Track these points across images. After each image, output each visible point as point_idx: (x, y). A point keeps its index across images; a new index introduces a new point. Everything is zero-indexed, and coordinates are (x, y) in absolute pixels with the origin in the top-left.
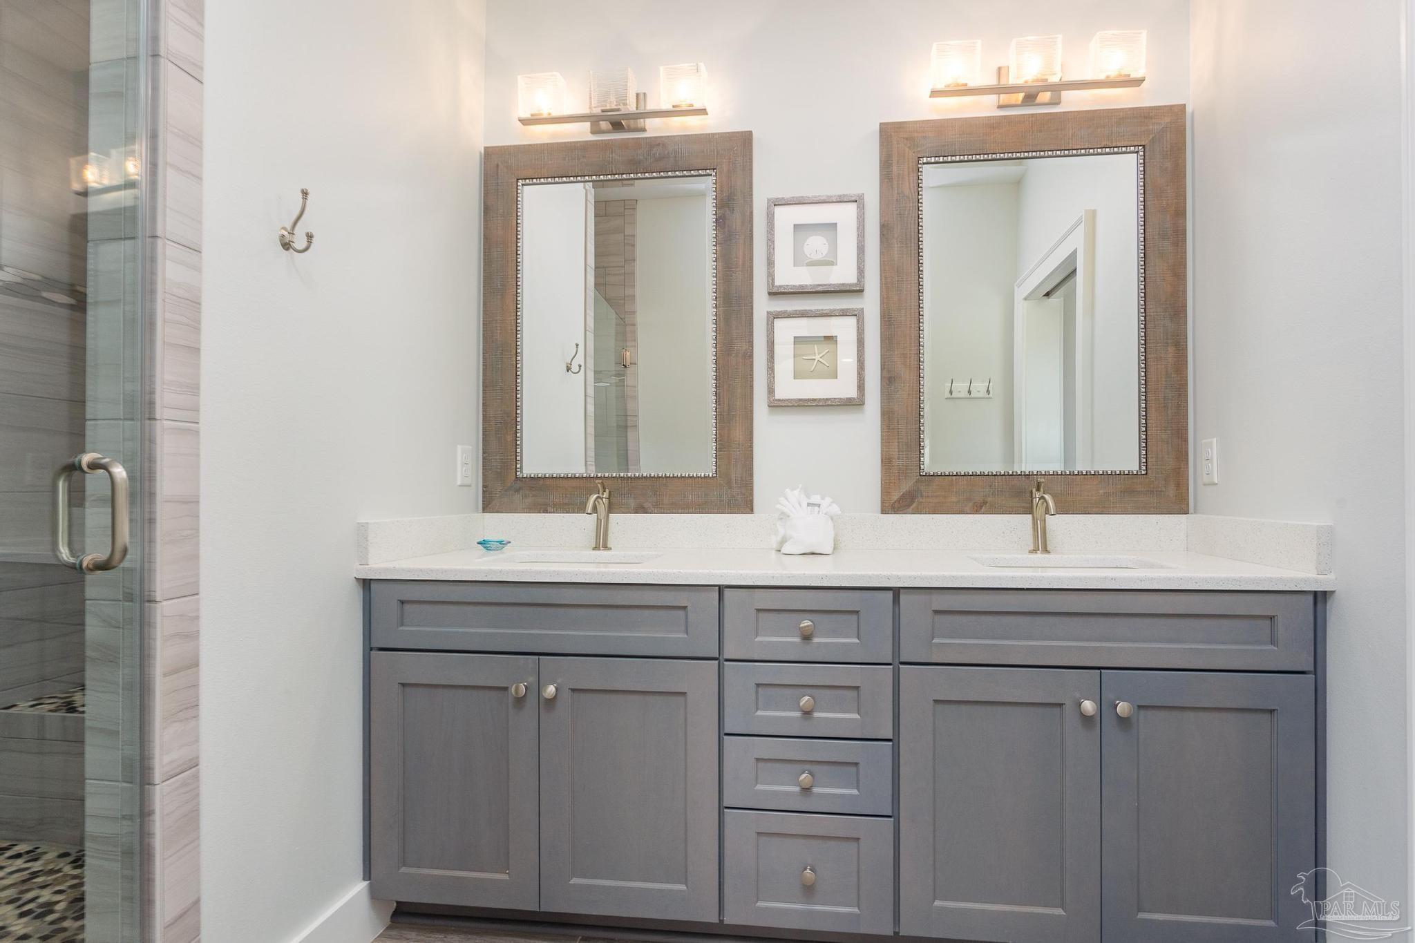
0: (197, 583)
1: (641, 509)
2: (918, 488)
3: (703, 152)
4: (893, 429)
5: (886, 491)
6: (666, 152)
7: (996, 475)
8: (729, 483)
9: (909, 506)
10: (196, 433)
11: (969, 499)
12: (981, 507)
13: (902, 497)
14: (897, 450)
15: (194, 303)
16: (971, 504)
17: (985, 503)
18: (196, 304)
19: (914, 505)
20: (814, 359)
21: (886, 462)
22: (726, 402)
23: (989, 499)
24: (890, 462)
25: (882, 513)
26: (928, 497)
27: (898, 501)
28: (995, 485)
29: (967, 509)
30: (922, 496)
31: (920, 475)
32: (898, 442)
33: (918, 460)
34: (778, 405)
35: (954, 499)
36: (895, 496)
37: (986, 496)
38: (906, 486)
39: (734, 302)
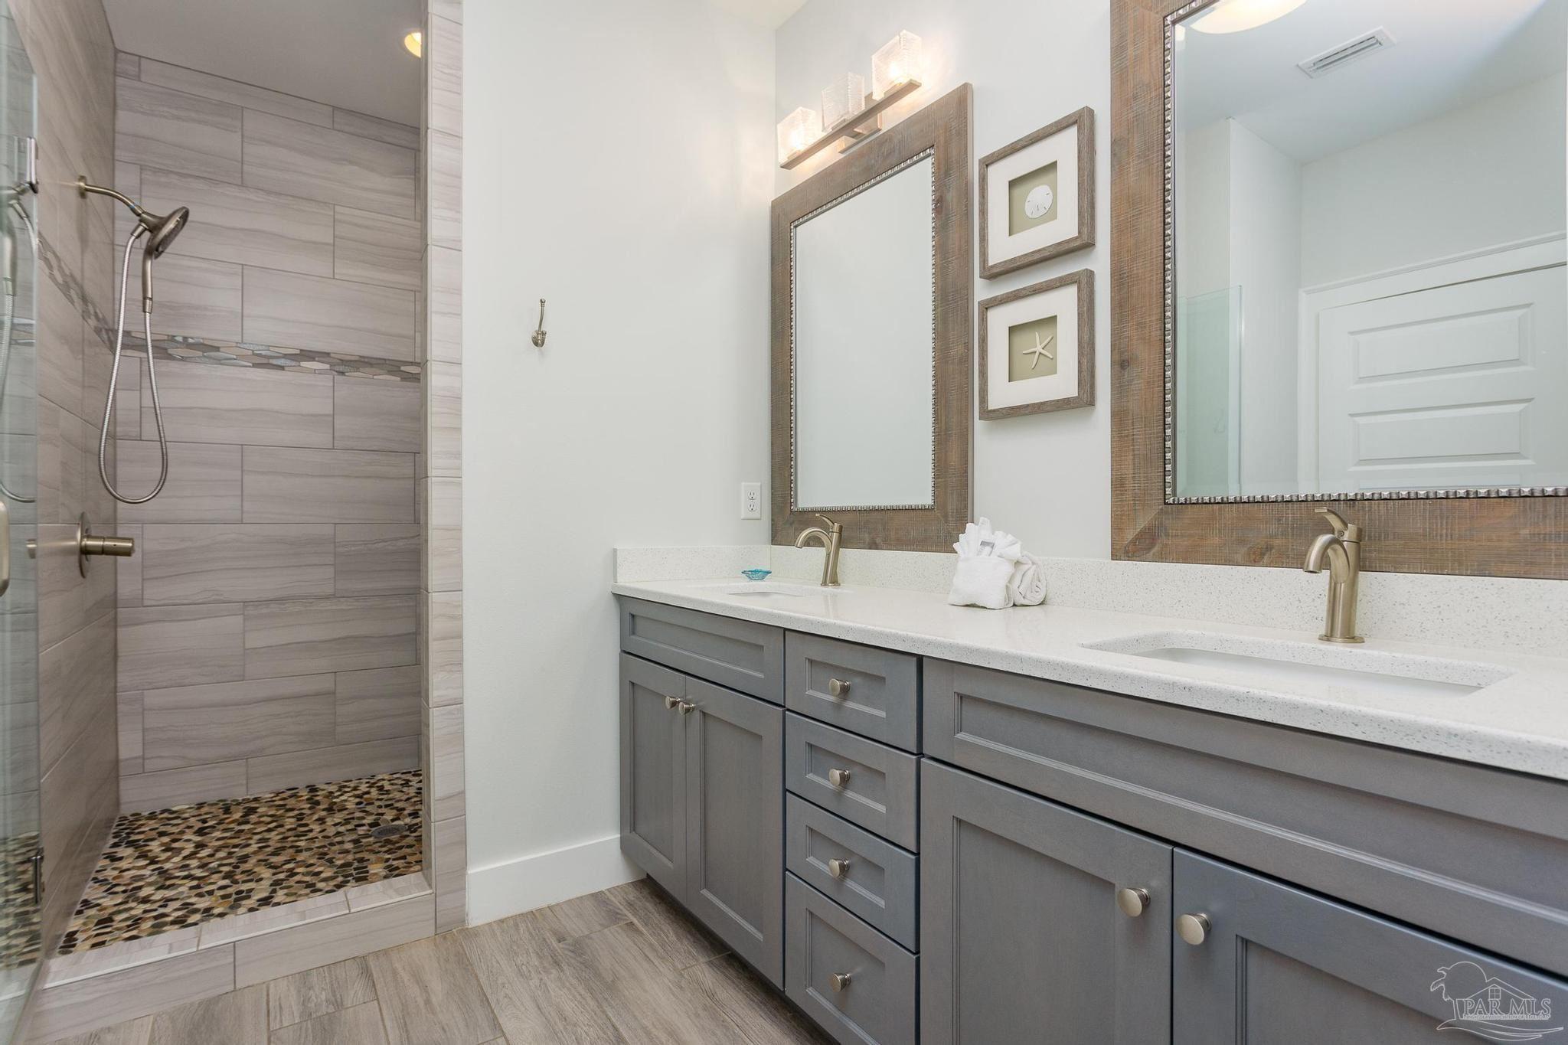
0: (461, 583)
1: (873, 545)
2: (1161, 524)
3: (922, 131)
4: (1127, 436)
5: (1118, 526)
6: (892, 146)
7: (1291, 501)
8: (946, 516)
9: (1149, 549)
10: (460, 484)
11: (1242, 541)
12: (1263, 554)
13: (1139, 537)
14: (1131, 467)
15: (456, 399)
16: (1244, 550)
17: (1269, 548)
18: (458, 399)
19: (1156, 549)
20: (1035, 352)
21: (1118, 484)
22: (943, 418)
23: (1277, 542)
24: (1122, 485)
25: (1112, 559)
26: (1177, 536)
27: (1133, 542)
28: (1287, 518)
29: (1239, 557)
30: (1167, 535)
31: (1165, 503)
32: (1134, 455)
33: (1162, 480)
34: (993, 416)
35: (1217, 541)
36: (1130, 535)
37: (1271, 537)
38: (1142, 522)
39: (950, 298)
